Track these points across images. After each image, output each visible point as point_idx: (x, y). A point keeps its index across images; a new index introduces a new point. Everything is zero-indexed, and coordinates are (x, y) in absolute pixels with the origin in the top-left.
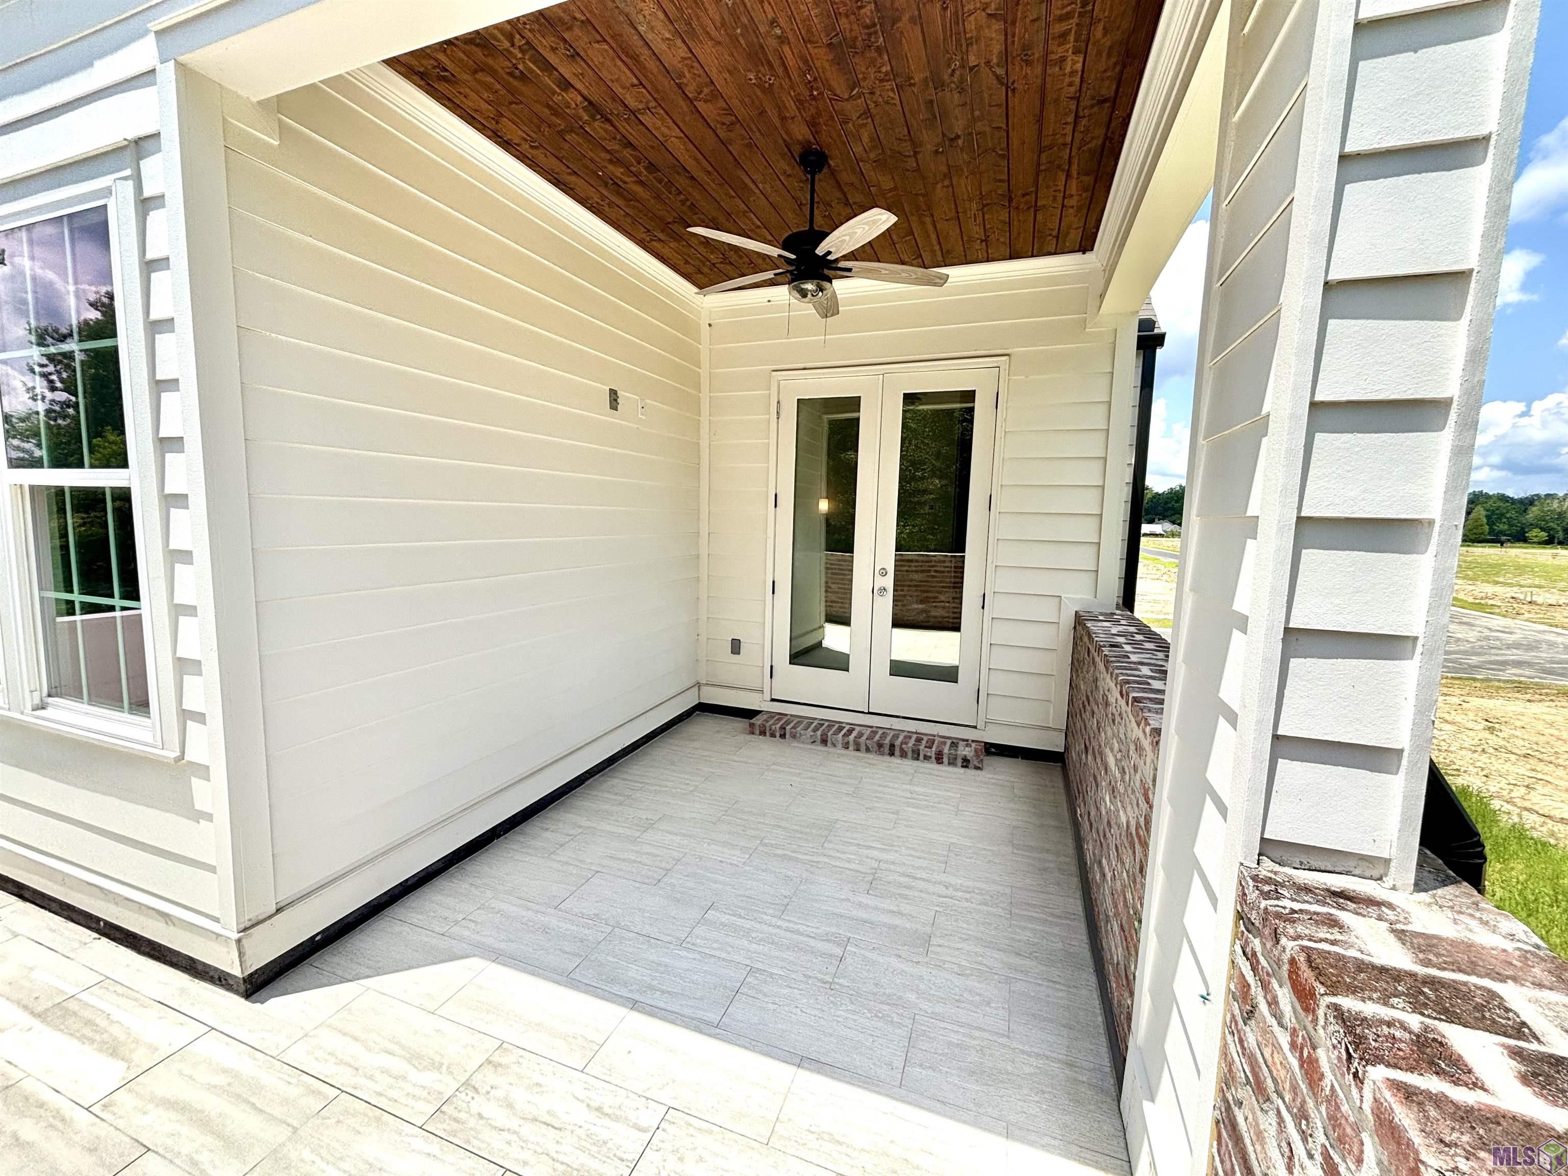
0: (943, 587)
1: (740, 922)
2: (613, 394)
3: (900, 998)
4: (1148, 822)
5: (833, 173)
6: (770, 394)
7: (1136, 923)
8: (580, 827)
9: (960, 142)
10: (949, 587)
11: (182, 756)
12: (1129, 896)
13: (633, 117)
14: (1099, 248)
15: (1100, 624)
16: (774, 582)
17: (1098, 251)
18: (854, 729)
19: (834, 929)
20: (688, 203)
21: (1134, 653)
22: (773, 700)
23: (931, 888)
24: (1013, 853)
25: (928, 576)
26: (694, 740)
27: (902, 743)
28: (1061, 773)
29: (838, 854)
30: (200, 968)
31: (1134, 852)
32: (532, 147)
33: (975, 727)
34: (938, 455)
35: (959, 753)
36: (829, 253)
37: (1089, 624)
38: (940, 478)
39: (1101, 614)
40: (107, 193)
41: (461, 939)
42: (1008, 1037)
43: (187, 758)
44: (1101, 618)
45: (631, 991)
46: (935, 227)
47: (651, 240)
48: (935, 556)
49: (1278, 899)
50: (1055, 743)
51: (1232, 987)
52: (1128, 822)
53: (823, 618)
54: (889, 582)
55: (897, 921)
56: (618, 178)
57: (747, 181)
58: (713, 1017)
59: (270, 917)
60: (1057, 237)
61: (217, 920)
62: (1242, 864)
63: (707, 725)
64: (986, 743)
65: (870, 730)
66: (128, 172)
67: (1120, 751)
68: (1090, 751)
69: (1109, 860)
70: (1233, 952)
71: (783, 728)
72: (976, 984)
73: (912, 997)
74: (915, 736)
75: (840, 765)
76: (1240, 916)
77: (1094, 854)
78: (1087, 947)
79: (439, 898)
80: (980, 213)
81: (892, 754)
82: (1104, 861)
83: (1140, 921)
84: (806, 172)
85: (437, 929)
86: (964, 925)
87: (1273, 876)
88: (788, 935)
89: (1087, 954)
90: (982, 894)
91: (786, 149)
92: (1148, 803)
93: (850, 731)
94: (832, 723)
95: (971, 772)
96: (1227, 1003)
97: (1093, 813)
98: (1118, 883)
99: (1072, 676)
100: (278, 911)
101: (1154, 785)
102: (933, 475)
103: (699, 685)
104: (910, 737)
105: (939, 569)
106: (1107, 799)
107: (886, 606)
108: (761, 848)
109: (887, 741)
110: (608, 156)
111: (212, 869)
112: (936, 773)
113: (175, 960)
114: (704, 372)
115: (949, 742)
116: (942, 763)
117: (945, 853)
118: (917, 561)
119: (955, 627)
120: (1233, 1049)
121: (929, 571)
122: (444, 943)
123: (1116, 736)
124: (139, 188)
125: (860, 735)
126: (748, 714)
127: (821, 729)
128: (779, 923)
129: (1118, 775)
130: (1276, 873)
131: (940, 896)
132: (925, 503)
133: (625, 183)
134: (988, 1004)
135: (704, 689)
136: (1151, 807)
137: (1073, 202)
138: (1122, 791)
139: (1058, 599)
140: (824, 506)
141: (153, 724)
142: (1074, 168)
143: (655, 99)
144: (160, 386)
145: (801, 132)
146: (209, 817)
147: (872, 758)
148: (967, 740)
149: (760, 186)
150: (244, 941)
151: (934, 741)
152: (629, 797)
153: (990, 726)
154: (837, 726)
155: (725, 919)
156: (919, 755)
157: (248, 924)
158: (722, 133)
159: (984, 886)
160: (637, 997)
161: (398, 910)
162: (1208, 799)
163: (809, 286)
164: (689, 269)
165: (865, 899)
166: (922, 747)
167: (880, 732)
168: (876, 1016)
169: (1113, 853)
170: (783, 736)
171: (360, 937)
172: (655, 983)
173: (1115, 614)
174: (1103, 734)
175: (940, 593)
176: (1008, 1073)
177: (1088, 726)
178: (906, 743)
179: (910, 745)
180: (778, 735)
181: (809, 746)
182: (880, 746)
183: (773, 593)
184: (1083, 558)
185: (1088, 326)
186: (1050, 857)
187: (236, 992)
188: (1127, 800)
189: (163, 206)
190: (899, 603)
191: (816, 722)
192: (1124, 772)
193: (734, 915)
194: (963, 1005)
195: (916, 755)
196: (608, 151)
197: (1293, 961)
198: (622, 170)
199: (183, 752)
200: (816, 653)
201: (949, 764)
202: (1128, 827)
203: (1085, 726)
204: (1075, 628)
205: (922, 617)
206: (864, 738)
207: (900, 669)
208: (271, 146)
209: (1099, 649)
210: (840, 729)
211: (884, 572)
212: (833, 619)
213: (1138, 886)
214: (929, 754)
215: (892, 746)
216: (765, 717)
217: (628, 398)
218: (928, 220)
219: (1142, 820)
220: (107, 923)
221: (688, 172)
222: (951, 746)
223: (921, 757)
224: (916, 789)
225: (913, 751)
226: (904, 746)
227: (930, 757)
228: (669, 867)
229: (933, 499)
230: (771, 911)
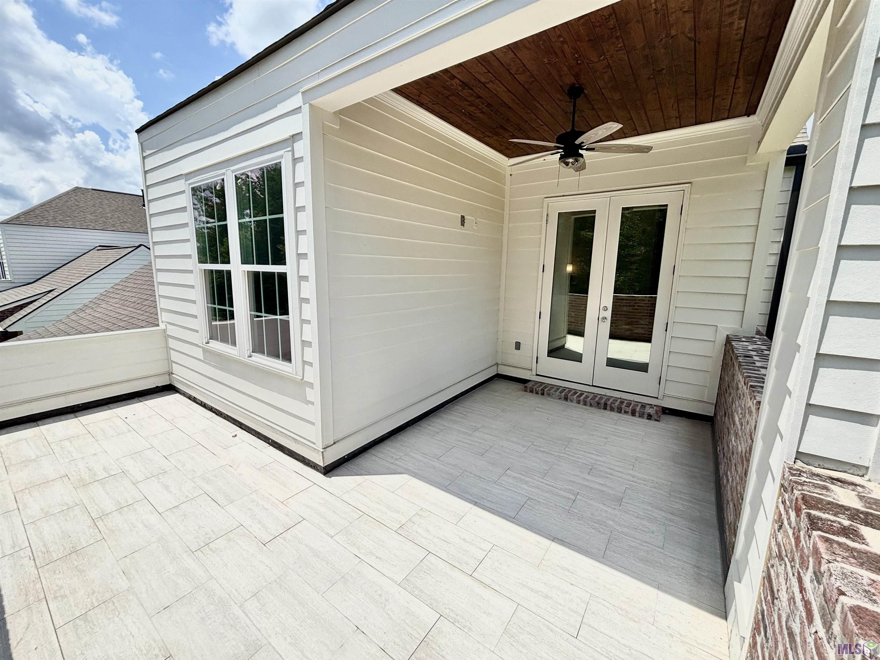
0: (643, 316)
1: (523, 477)
2: (463, 217)
3: (605, 522)
4: (751, 449)
5: (586, 96)
6: (542, 211)
7: (741, 501)
8: (444, 426)
9: (664, 72)
10: (647, 316)
11: (303, 379)
12: (739, 488)
13: (483, 85)
14: (759, 112)
15: (741, 343)
16: (540, 312)
17: (758, 115)
18: (583, 394)
19: (571, 488)
20: (506, 118)
21: (760, 361)
22: (537, 375)
23: (624, 476)
24: (674, 466)
25: (632, 309)
26: (495, 392)
27: (612, 403)
28: (710, 428)
29: (572, 454)
30: (307, 461)
31: (743, 466)
32: (432, 104)
33: (657, 398)
34: (644, 231)
35: (646, 411)
36: (583, 143)
37: (734, 343)
38: (645, 246)
39: (744, 337)
40: (282, 156)
41: (400, 466)
42: (663, 549)
43: (304, 379)
44: (744, 340)
45: (474, 498)
46: (646, 114)
47: (484, 137)
48: (639, 297)
49: (799, 477)
50: (709, 411)
51: (776, 518)
52: (742, 451)
53: (566, 331)
54: (608, 314)
55: (605, 489)
56: (471, 112)
57: (538, 105)
58: (513, 514)
59: (332, 445)
60: (729, 110)
61: (314, 444)
62: (785, 462)
63: (501, 386)
64: (663, 407)
65: (593, 395)
66: (290, 149)
67: (741, 414)
68: (727, 415)
69: (731, 473)
70: (777, 502)
71: (543, 390)
72: (646, 523)
73: (611, 523)
74: (619, 400)
75: (574, 411)
76: (782, 486)
77: (724, 470)
78: (715, 518)
79: (388, 448)
80: (676, 104)
81: (605, 408)
82: (729, 473)
83: (742, 500)
84: (571, 98)
85: (390, 461)
86: (642, 496)
87: (801, 469)
88: (547, 486)
89: (714, 520)
90: (653, 483)
91: (560, 88)
92: (751, 439)
93: (581, 395)
94: (570, 390)
95: (652, 422)
96: (773, 525)
97: (726, 448)
98: (735, 483)
99: (721, 373)
100: (334, 443)
101: (755, 430)
102: (640, 244)
103: (497, 364)
104: (617, 401)
105: (641, 305)
106: (733, 440)
107: (606, 328)
108: (532, 446)
109: (603, 401)
110: (468, 103)
111: (313, 424)
112: (631, 420)
113: (297, 457)
114: (507, 201)
115: (640, 405)
116: (635, 416)
117: (634, 461)
118: (626, 300)
119: (648, 340)
120: (773, 543)
121: (635, 306)
122: (393, 467)
123: (740, 406)
124: (293, 155)
125: (587, 397)
126: (523, 381)
127: (565, 392)
128: (542, 480)
129: (739, 427)
130: (803, 468)
131: (629, 480)
132: (634, 263)
133: (475, 113)
134: (653, 533)
135: (500, 366)
136: (753, 442)
137: (741, 90)
138: (740, 435)
139: (715, 327)
140: (570, 268)
141: (293, 365)
142: (741, 74)
143: (495, 77)
144: (299, 233)
145: (569, 80)
146: (312, 403)
147: (593, 410)
148: (651, 405)
149: (545, 106)
150: (324, 453)
151: (631, 404)
152: (466, 415)
153: (666, 399)
154: (573, 391)
155: (515, 475)
156: (621, 410)
157: (325, 446)
158: (526, 86)
159: (655, 479)
160: (477, 501)
161: (372, 451)
162: (778, 435)
163: (571, 160)
164: (503, 148)
165: (588, 477)
166: (623, 406)
167: (599, 396)
168: (591, 527)
169: (733, 467)
170: (543, 394)
171: (360, 459)
172: (484, 496)
173: (754, 338)
174: (734, 405)
175: (641, 319)
176: (660, 563)
177: (727, 401)
178: (614, 403)
179: (616, 404)
180: (540, 393)
181: (557, 401)
182: (598, 403)
183: (540, 318)
184: (736, 304)
185: (748, 161)
186: (696, 470)
187: (321, 472)
188: (742, 439)
189: (303, 161)
190: (613, 325)
191: (561, 389)
192: (742, 425)
193: (520, 474)
194: (638, 531)
195: (619, 411)
196: (468, 101)
197: (797, 498)
198: (474, 108)
199: (303, 377)
200: (562, 351)
201: (639, 416)
202: (741, 453)
203: (726, 401)
204: (726, 344)
205: (628, 333)
206: (589, 399)
207: (612, 363)
208: (337, 129)
209: (737, 357)
210: (575, 393)
211: (606, 309)
212: (571, 332)
213: (743, 482)
214: (627, 410)
215: (606, 404)
216: (532, 383)
217: (469, 219)
218: (642, 111)
219: (748, 448)
220: (272, 441)
221: (507, 105)
222: (641, 407)
223: (623, 411)
224: (618, 427)
225: (618, 408)
226: (612, 405)
227: (628, 412)
228: (487, 449)
229: (639, 259)
230: (539, 475)
